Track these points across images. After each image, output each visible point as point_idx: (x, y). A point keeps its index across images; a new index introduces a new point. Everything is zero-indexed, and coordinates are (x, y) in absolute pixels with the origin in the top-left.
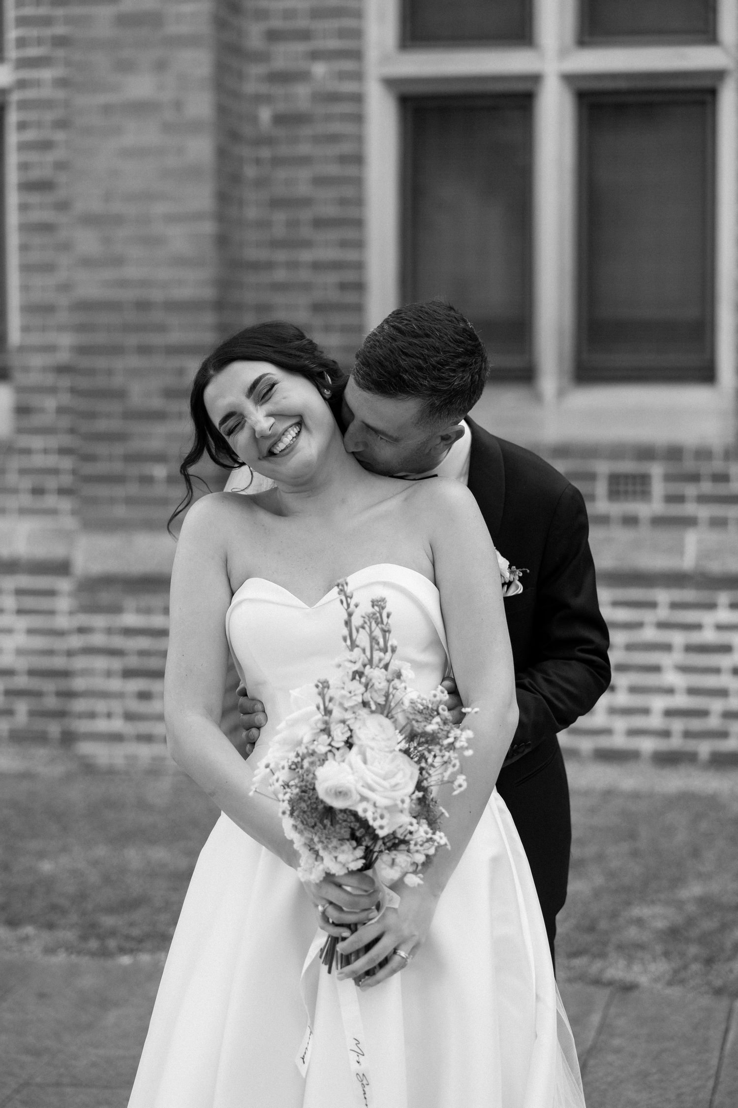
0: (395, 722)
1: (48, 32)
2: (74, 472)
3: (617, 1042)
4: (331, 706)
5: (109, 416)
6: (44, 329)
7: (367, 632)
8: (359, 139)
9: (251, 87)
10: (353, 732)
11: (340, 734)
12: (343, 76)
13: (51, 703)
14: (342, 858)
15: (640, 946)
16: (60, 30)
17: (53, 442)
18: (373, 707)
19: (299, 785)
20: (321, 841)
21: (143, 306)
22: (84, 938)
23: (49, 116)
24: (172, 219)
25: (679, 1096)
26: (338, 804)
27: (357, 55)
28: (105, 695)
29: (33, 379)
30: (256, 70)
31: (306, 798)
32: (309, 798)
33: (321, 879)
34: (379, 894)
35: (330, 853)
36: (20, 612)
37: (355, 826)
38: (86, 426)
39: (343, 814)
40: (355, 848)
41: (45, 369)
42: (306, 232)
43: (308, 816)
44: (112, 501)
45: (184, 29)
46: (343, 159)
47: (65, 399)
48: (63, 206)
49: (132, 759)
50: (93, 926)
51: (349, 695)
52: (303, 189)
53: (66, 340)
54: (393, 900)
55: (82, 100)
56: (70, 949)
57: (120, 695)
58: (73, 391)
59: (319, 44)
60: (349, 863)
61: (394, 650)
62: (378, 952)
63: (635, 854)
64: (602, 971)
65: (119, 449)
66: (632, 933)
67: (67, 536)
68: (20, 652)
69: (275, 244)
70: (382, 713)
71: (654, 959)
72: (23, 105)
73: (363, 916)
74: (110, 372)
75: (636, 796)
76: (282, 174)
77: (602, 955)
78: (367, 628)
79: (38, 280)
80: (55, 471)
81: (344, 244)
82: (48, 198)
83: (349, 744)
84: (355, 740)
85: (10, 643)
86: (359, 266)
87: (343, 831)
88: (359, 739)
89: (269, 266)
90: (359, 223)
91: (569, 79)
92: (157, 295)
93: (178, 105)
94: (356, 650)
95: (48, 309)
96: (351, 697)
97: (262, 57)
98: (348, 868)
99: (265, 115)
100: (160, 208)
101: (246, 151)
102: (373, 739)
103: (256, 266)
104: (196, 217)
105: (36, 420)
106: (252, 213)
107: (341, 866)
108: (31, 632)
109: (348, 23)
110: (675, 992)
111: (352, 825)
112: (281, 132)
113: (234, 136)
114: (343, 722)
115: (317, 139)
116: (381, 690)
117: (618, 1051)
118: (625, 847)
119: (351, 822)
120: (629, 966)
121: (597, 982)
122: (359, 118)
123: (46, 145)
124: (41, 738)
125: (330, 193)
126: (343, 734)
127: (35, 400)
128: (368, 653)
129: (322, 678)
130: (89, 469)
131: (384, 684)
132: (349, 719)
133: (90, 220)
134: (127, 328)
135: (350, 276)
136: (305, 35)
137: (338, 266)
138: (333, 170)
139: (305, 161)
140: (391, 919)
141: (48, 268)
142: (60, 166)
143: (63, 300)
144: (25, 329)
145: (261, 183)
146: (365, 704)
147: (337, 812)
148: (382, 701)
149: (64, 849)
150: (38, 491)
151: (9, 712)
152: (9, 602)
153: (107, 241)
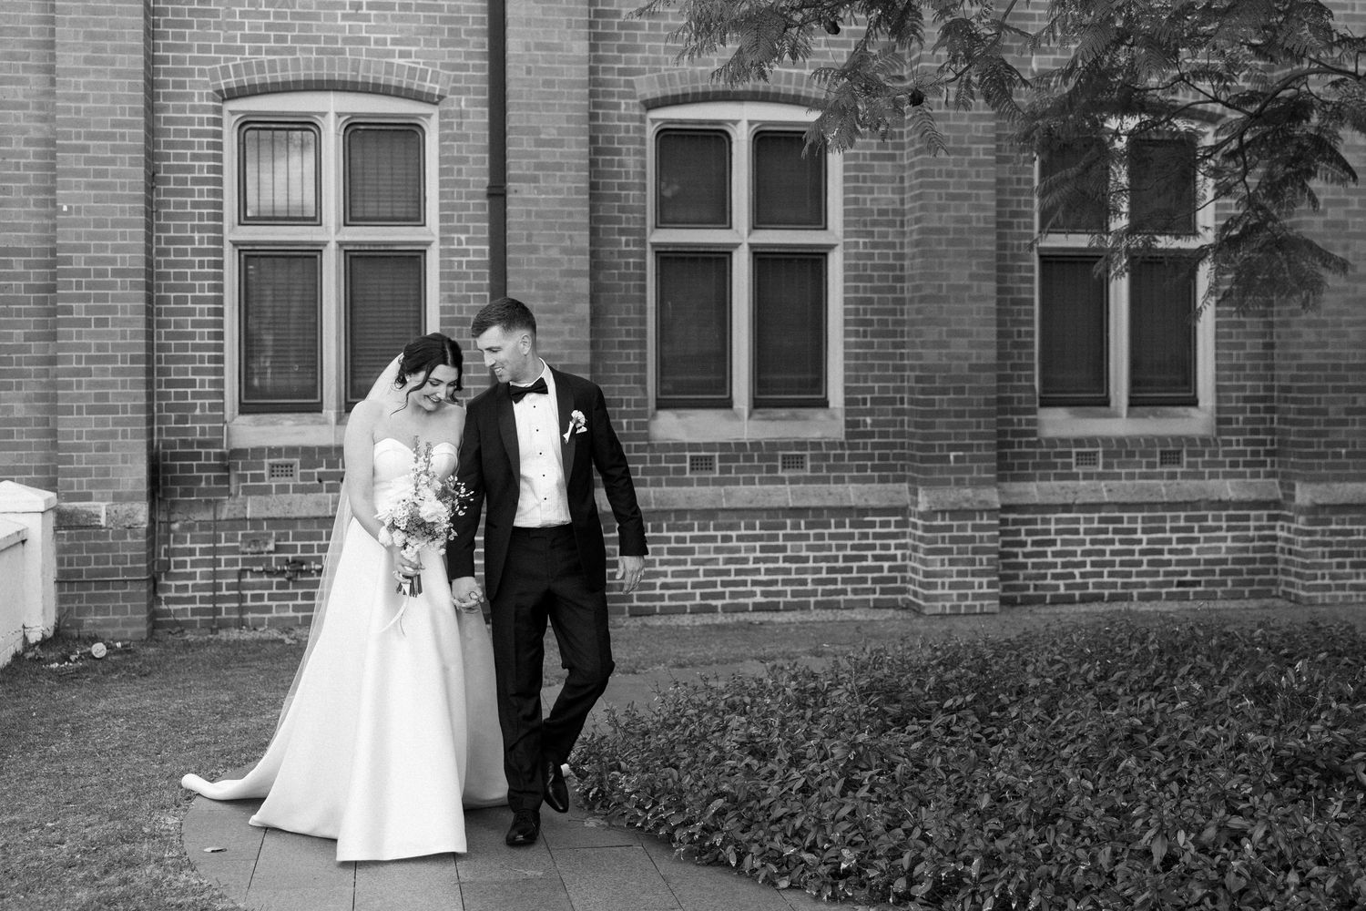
21: (1336, 367)
24: (1351, 324)
28: (1321, 566)
36: (1229, 529)
49: (1336, 597)
57: (1329, 566)
68: (1229, 550)
74: (1319, 401)
85: (1224, 546)
108: (1235, 539)
134: (1327, 379)
150: (1234, 464)
151: (1224, 583)
152: (1224, 524)
153: (1319, 334)
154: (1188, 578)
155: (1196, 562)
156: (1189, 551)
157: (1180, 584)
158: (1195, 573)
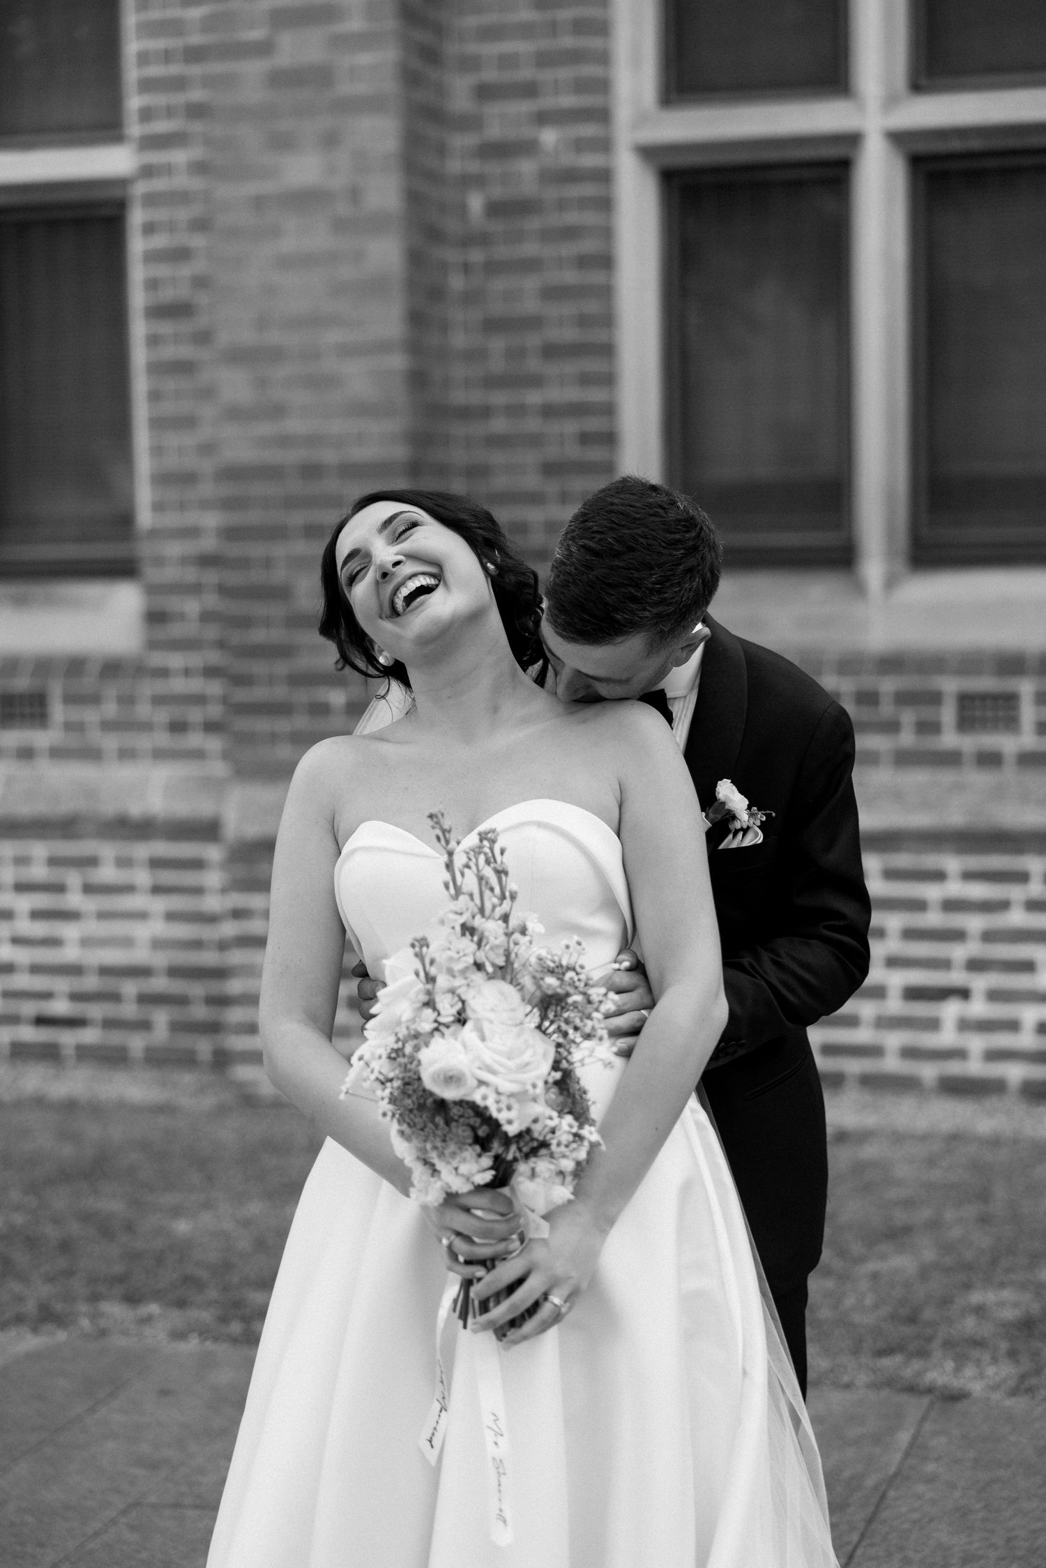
0: (521, 989)
1: (179, 99)
2: (225, 700)
3: (930, 1467)
4: (433, 971)
5: (267, 622)
6: (182, 506)
7: (473, 872)
8: (607, 233)
9: (455, 166)
10: (466, 1004)
11: (448, 1006)
12: (580, 145)
13: (200, 1012)
14: (464, 1169)
15: (979, 1343)
16: (196, 95)
17: (196, 660)
18: (490, 969)
19: (401, 1076)
20: (435, 1148)
21: (311, 471)
22: (223, 1320)
23: (183, 214)
24: (347, 351)
25: (1009, 1540)
26: (450, 1094)
27: (603, 115)
29: (170, 574)
30: (462, 141)
31: (410, 1092)
32: (414, 1091)
33: (441, 1201)
34: (520, 1219)
35: (449, 1163)
36: (157, 890)
37: (475, 1122)
38: (237, 637)
39: (458, 1107)
40: (479, 1156)
41: (184, 561)
42: (534, 364)
43: (415, 1115)
44: (274, 738)
45: (360, 88)
46: (583, 262)
47: (212, 601)
48: (203, 338)
50: (238, 1304)
51: (456, 956)
52: (530, 306)
53: (211, 520)
54: (539, 1230)
55: (225, 191)
56: (204, 1333)
58: (223, 590)
59: (548, 102)
60: (473, 1175)
61: (513, 897)
62: (523, 1296)
63: (984, 1220)
64: (919, 1374)
65: (281, 668)
66: (970, 1324)
67: (214, 786)
68: (158, 944)
69: (491, 382)
70: (504, 978)
71: (995, 1360)
72: (151, 200)
73: (501, 1247)
74: (268, 563)
75: (995, 1142)
76: (498, 284)
77: (923, 1353)
78: (474, 868)
79: (173, 439)
80: (199, 700)
81: (585, 380)
82: (185, 327)
83: (461, 1020)
84: (469, 1013)
85: (143, 932)
86: (609, 410)
87: (460, 1131)
88: (474, 1011)
89: (485, 412)
90: (608, 350)
91: (897, 138)
92: (329, 456)
93: (355, 194)
94: (462, 898)
95: (187, 478)
96: (460, 958)
97: (471, 123)
98: (473, 1183)
99: (476, 203)
100: (333, 337)
101: (452, 255)
102: (493, 1010)
103: (465, 413)
104: (382, 347)
105: (176, 630)
106: (459, 340)
107: (463, 1180)
108: (171, 916)
109: (590, 70)
110: (1018, 1404)
111: (472, 1121)
112: (497, 227)
113: (434, 234)
114: (452, 991)
115: (548, 235)
116: (498, 947)
117: (931, 1480)
118: (971, 1211)
119: (469, 1118)
120: (958, 1369)
121: (911, 1389)
122: (606, 204)
123: (180, 255)
124: (187, 1060)
125: (568, 309)
126: (452, 1006)
127: (173, 603)
128: (478, 901)
129: (419, 935)
130: (242, 695)
131: (502, 939)
132: (460, 987)
133: (238, 356)
134: (291, 503)
135: (593, 424)
136: (529, 90)
137: (578, 410)
138: (570, 277)
139: (531, 265)
140: (538, 1254)
141: (187, 422)
142: (200, 282)
143: (206, 466)
144: (158, 507)
145: (471, 298)
146: (479, 966)
147: (451, 1106)
148: (501, 961)
149: (207, 1205)
150: (178, 727)
151: (144, 1025)
152: (142, 877)
153: (262, 383)
154: (60, 1007)
155: (74, 970)
156: (53, 942)
157: (42, 1021)
158: (76, 997)
